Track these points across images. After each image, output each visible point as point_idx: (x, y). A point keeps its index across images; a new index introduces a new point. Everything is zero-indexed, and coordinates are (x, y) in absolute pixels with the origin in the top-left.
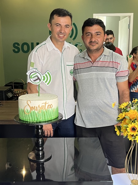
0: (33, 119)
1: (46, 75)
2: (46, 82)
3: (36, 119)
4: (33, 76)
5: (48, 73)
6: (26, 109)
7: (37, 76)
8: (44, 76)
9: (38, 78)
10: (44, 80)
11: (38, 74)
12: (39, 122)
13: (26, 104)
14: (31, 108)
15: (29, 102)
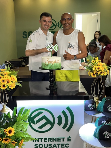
1: (55, 46)
2: (55, 50)
3: (51, 68)
4: (49, 47)
5: (56, 45)
6: (46, 63)
8: (54, 47)
9: (52, 48)
10: (54, 49)
11: (51, 46)
13: (46, 60)
14: (49, 62)
15: (48, 59)
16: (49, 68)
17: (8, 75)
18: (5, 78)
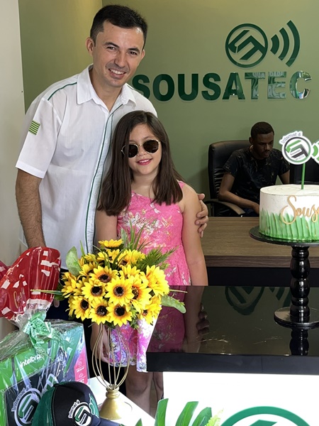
0: (300, 235)
3: (305, 235)
4: (291, 148)
6: (284, 215)
7: (301, 147)
8: (315, 147)
9: (304, 152)
10: (315, 154)
11: (303, 143)
12: (313, 241)
13: (285, 203)
14: (297, 211)
15: (292, 200)
16: (298, 237)
17: (135, 267)
18: (126, 277)
